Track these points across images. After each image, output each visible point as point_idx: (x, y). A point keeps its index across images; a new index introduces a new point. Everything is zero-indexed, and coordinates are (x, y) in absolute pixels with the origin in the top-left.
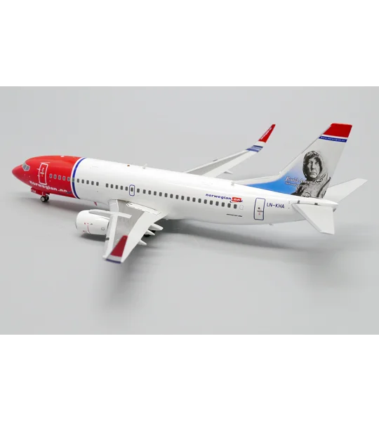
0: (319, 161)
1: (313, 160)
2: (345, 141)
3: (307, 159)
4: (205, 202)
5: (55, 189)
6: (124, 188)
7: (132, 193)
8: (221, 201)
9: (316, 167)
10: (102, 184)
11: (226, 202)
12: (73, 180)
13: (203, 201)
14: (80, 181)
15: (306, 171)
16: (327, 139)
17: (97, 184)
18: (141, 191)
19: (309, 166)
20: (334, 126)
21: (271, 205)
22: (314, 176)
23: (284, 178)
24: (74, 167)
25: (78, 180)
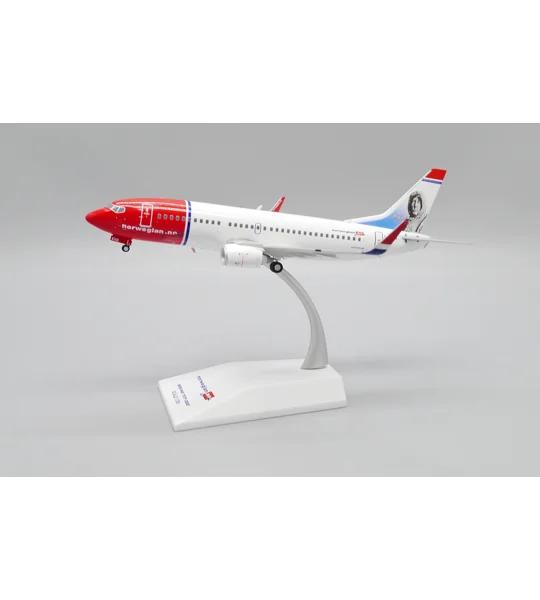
0: (420, 199)
1: (416, 199)
2: (440, 183)
3: (412, 198)
4: (333, 236)
5: (162, 232)
6: (249, 227)
8: (346, 236)
9: (418, 205)
10: (225, 224)
11: (352, 236)
12: (190, 219)
13: (330, 236)
14: (198, 221)
15: (410, 208)
16: (429, 181)
17: (219, 223)
18: (268, 229)
19: (413, 204)
20: (435, 170)
22: (416, 213)
23: (392, 215)
24: (187, 211)
25: (195, 220)
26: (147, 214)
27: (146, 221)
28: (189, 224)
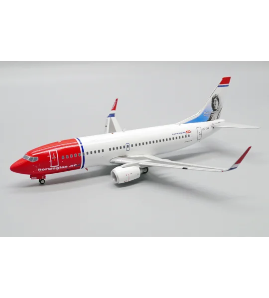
0: (218, 99)
1: (216, 99)
2: (228, 86)
3: (213, 99)
4: (173, 139)
6: (122, 147)
7: (128, 149)
8: (181, 136)
9: (217, 103)
10: (107, 150)
11: (184, 135)
12: (84, 154)
13: (172, 139)
14: (89, 153)
15: (213, 106)
16: (221, 86)
17: (103, 151)
18: (134, 145)
19: (214, 103)
20: (224, 79)
21: (204, 129)
22: (216, 108)
23: (203, 113)
24: (80, 145)
25: (87, 153)
26: (54, 158)
27: (55, 163)
28: (84, 157)
